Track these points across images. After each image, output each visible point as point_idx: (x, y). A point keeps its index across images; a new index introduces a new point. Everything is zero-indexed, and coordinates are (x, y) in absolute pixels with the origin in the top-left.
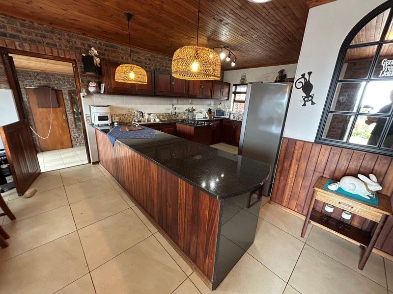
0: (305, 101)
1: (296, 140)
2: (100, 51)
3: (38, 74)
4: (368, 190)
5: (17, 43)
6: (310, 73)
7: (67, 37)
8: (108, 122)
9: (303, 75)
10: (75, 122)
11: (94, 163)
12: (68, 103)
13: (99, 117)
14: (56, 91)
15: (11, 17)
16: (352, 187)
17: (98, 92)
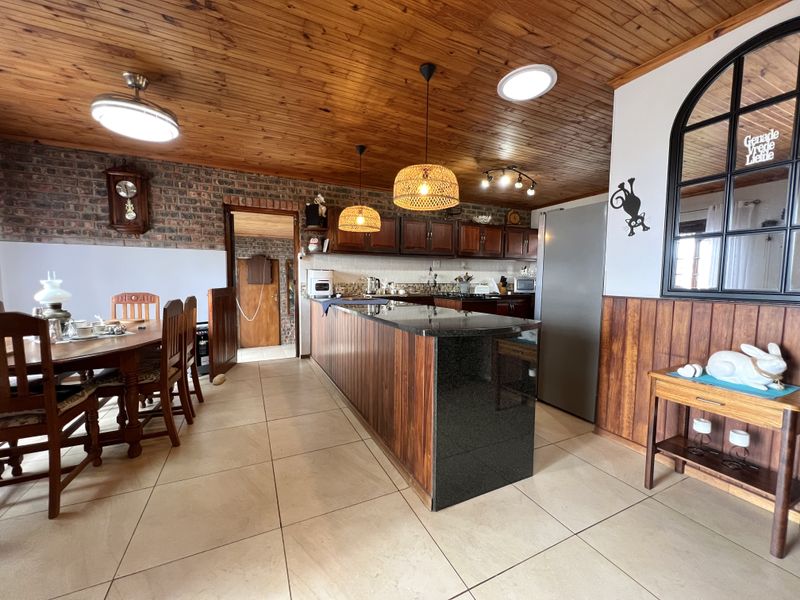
0: (632, 227)
1: (626, 299)
2: (329, 198)
3: (255, 239)
4: (761, 371)
5: (241, 199)
6: (631, 181)
7: (292, 186)
8: (328, 293)
9: (622, 186)
10: (289, 304)
11: (304, 357)
12: (283, 277)
13: (317, 284)
14: (272, 260)
15: (241, 172)
16: (728, 368)
17: (320, 251)
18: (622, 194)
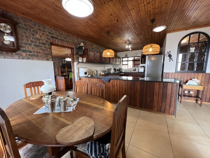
0: (170, 60)
1: (169, 73)
5: (57, 41)
6: (170, 52)
8: (87, 75)
9: (168, 52)
13: (85, 73)
16: (192, 83)
17: (82, 62)
18: (168, 54)
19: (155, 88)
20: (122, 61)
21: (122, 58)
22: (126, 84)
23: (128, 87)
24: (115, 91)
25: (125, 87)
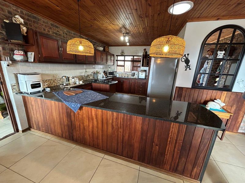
0: (186, 68)
1: (183, 88)
6: (188, 54)
8: (40, 89)
9: (185, 55)
11: (23, 131)
13: (32, 85)
16: (214, 106)
18: (185, 58)
19: (169, 131)
20: (117, 61)
21: (117, 56)
22: (115, 117)
23: (118, 123)
24: (93, 128)
25: (112, 122)
